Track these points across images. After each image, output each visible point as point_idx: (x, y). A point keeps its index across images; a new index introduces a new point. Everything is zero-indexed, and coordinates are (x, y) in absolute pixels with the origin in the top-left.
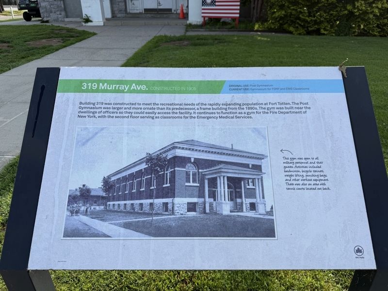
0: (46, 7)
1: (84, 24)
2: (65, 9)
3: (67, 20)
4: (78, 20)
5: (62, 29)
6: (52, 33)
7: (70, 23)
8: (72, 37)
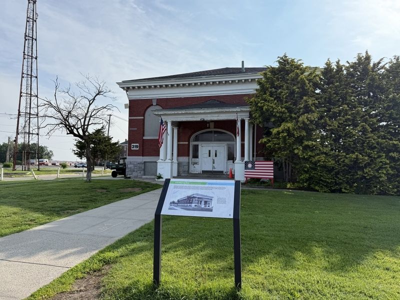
0: (131, 168)
1: (157, 180)
2: (144, 170)
3: (144, 177)
4: (153, 177)
5: (141, 182)
6: (135, 184)
7: (147, 179)
8: (149, 187)
